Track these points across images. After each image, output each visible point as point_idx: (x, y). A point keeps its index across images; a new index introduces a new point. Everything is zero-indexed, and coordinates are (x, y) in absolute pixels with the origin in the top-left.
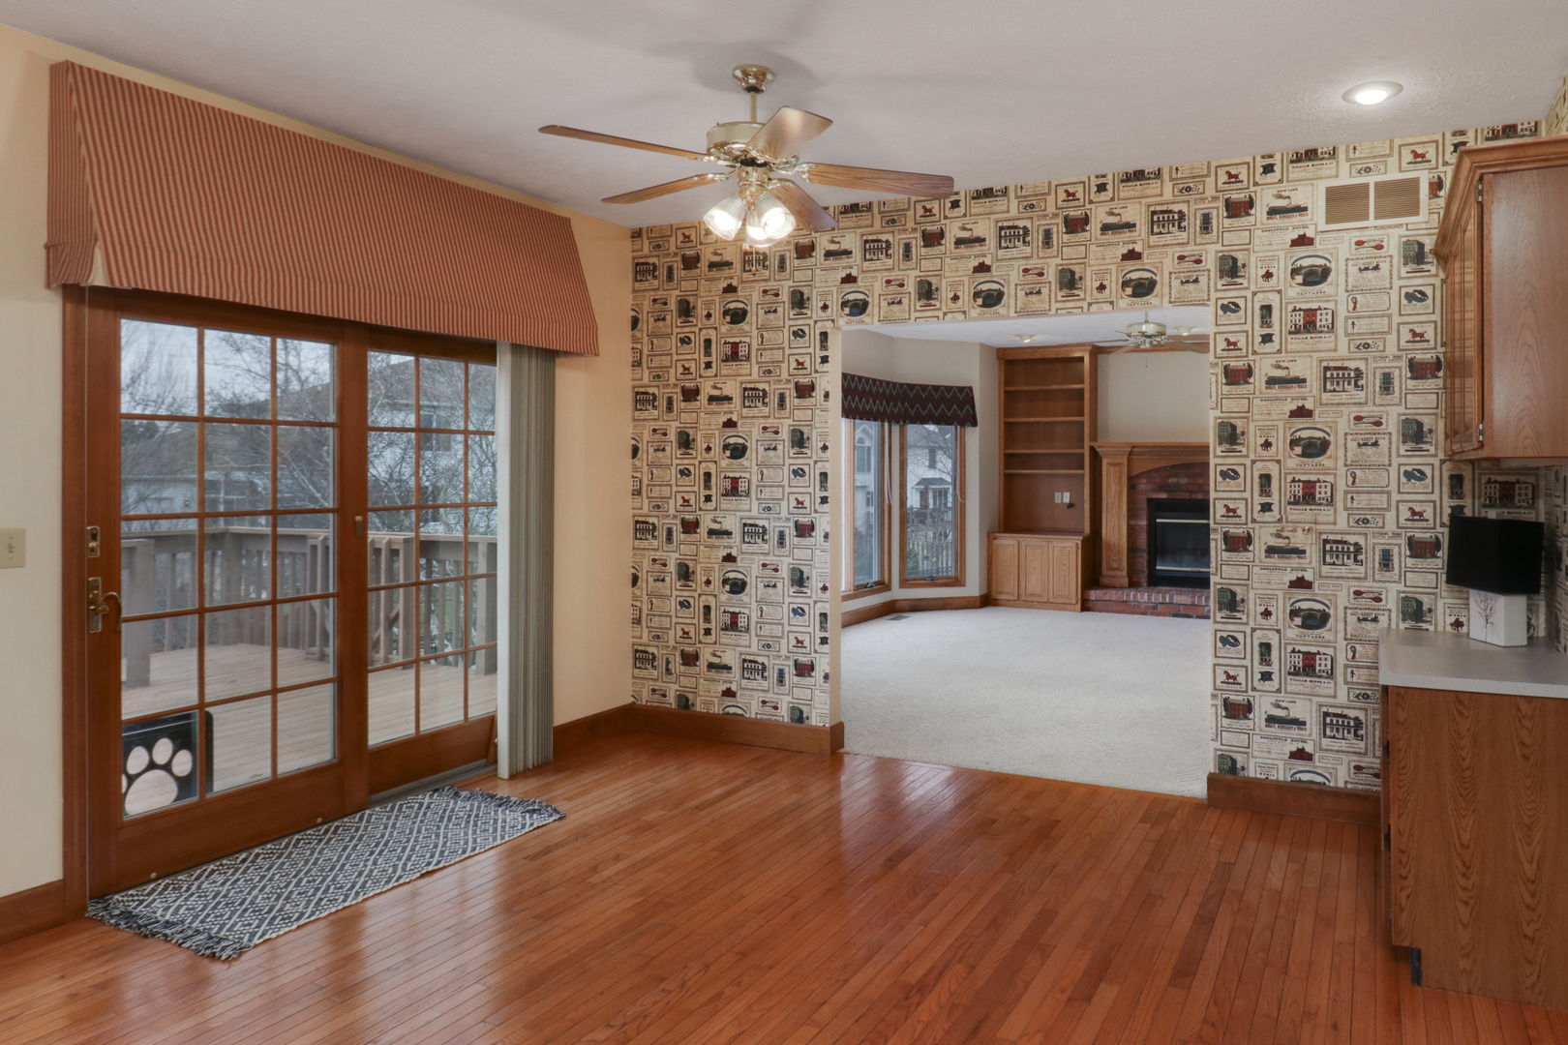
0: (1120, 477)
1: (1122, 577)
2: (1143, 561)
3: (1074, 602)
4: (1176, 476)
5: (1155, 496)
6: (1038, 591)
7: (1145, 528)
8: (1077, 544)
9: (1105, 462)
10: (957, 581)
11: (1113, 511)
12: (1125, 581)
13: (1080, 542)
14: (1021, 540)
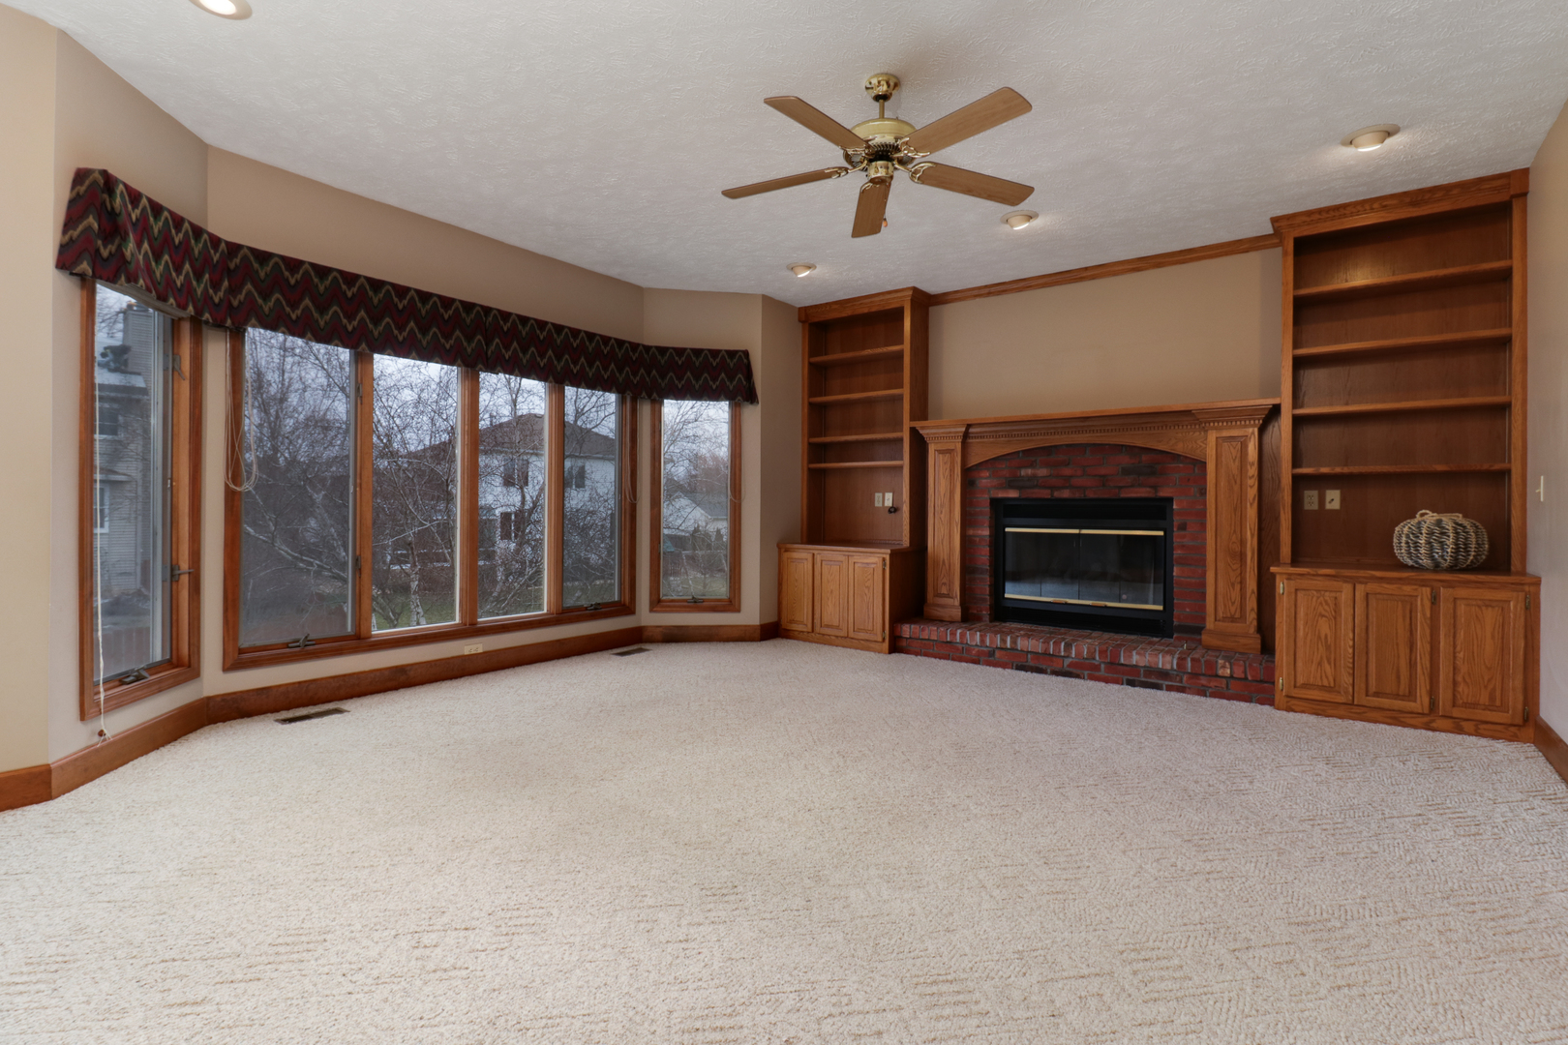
0: (952, 470)
1: (953, 606)
2: (983, 586)
3: (880, 639)
4: (1032, 465)
5: (1001, 495)
6: (836, 623)
7: (988, 539)
8: (884, 560)
9: (932, 449)
10: (732, 604)
11: (942, 516)
12: (957, 613)
13: (888, 557)
14: (816, 552)
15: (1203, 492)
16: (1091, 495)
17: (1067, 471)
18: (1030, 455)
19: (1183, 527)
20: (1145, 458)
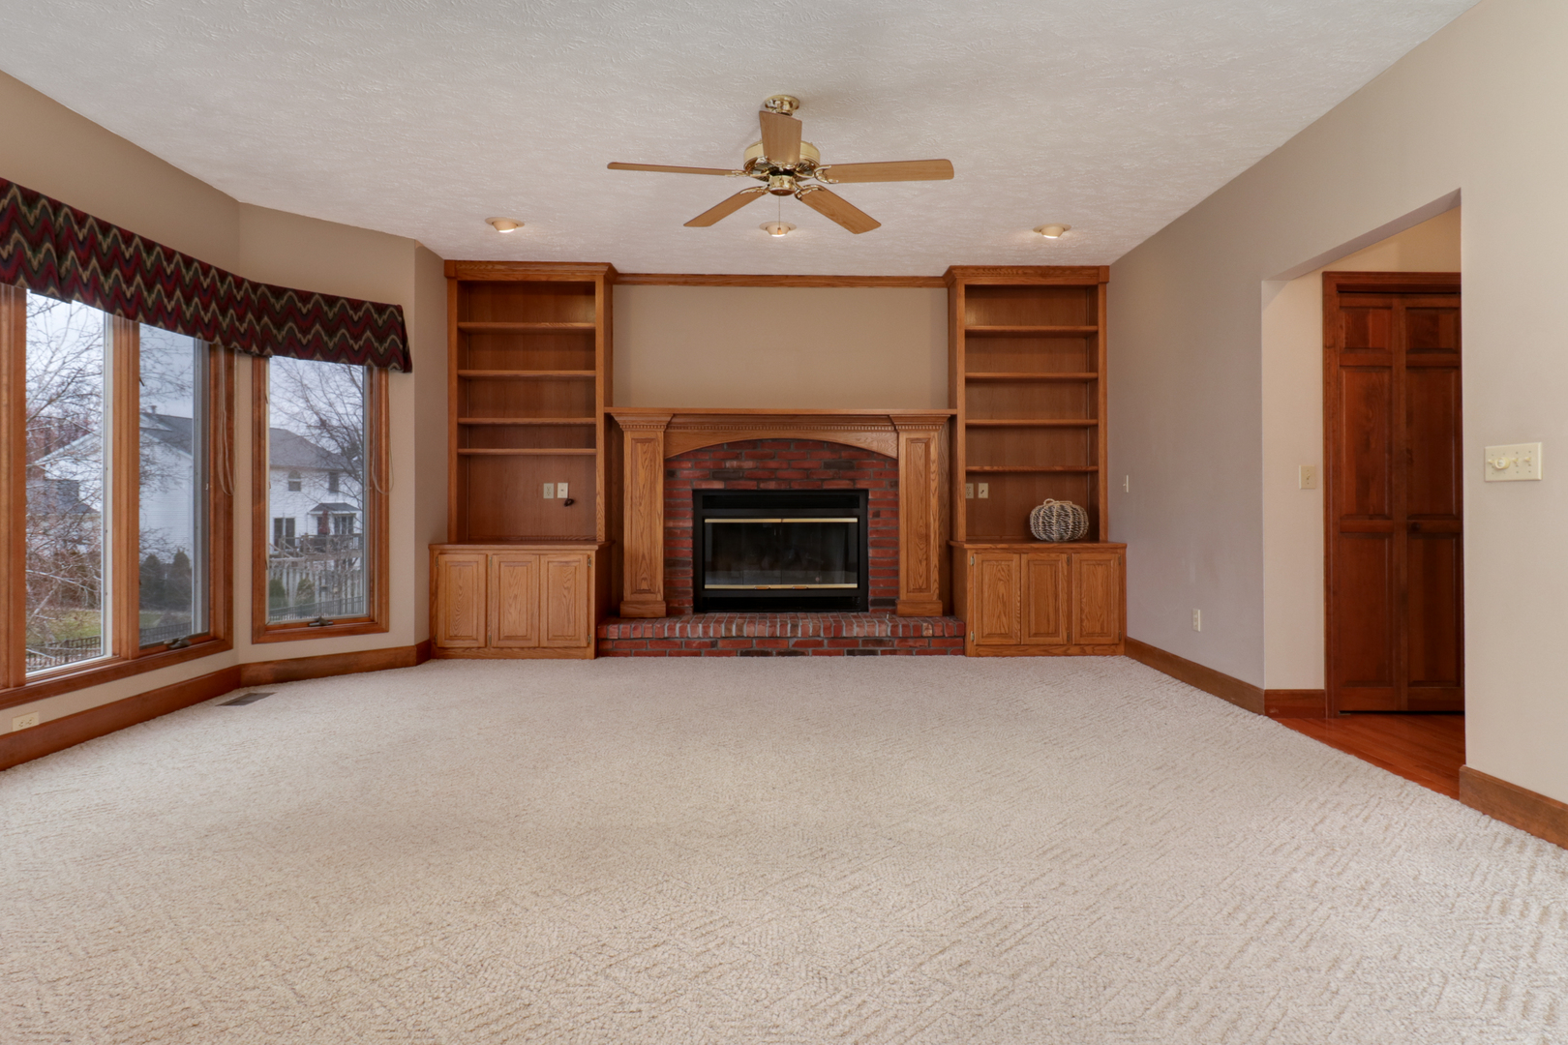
0: (653, 460)
1: (656, 602)
2: (686, 578)
3: (584, 644)
4: (737, 457)
5: (704, 486)
6: (521, 632)
7: (691, 531)
8: (589, 557)
9: (628, 437)
10: (373, 624)
11: (642, 508)
12: (661, 608)
13: (593, 554)
14: (490, 553)
15: (896, 484)
16: (796, 487)
17: (773, 464)
18: (736, 448)
19: (877, 514)
20: (844, 454)
